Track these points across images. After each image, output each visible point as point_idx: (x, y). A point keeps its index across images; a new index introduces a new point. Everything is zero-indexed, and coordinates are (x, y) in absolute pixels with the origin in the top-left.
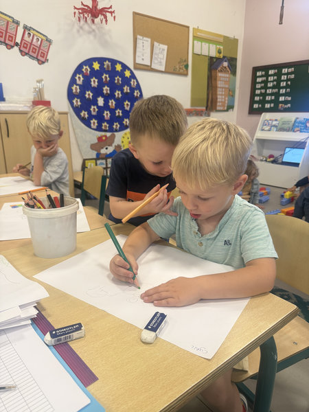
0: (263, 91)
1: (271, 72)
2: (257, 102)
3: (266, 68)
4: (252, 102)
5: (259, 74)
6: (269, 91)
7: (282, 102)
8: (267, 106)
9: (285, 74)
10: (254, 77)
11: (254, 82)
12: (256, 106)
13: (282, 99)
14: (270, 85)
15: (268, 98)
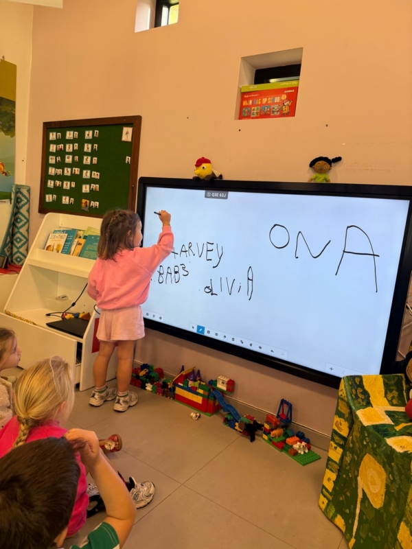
0: (59, 171)
1: (70, 135)
2: (51, 191)
3: (62, 126)
4: (44, 190)
5: (52, 136)
6: (68, 172)
7: (86, 196)
8: (66, 200)
9: (89, 141)
10: (46, 142)
11: (46, 153)
12: (49, 198)
13: (86, 189)
14: (69, 159)
15: (67, 185)
